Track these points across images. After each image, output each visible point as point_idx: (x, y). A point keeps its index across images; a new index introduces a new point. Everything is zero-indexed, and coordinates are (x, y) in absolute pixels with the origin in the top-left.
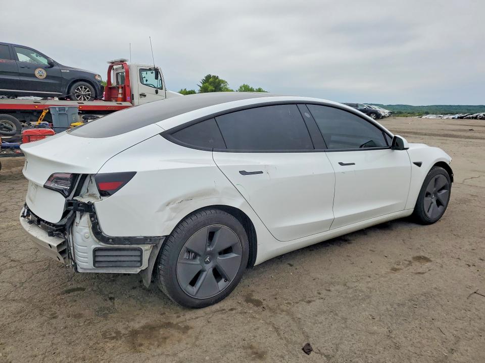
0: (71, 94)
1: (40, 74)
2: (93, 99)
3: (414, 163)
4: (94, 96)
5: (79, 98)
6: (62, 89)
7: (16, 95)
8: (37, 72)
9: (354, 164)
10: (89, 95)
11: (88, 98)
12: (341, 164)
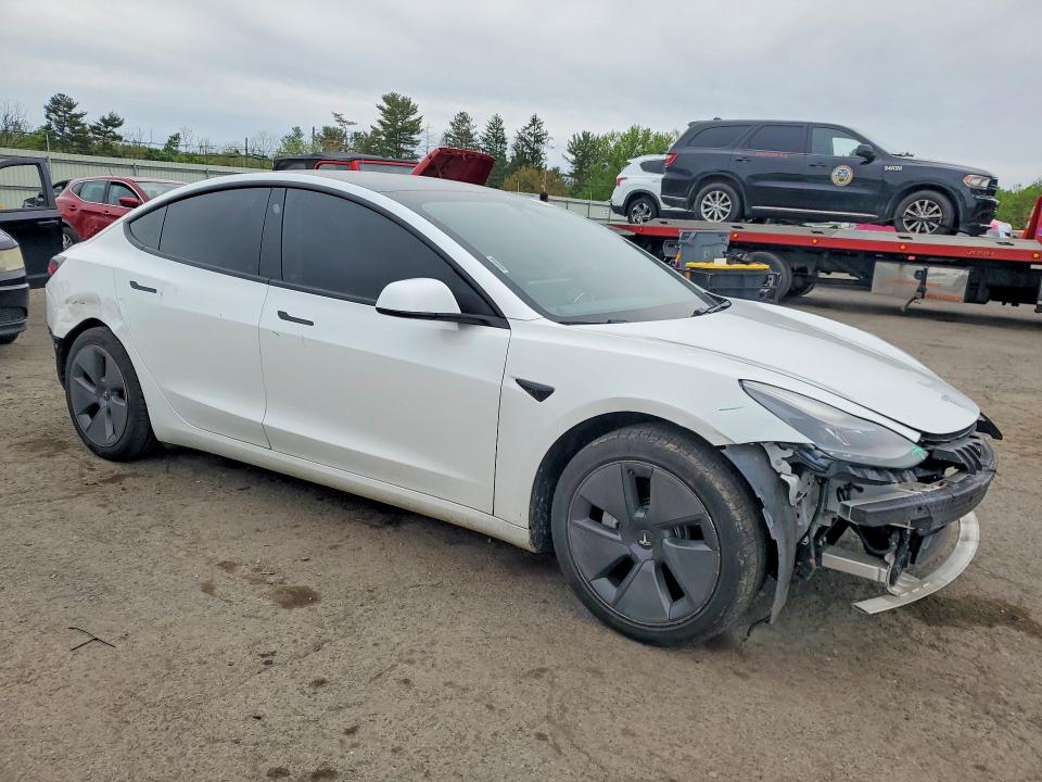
0: (896, 217)
1: (841, 177)
2: (943, 230)
3: (518, 381)
4: (948, 222)
5: (913, 226)
6: (877, 209)
7: (799, 220)
8: (835, 176)
9: (311, 324)
10: (936, 220)
11: (931, 228)
12: (283, 315)
